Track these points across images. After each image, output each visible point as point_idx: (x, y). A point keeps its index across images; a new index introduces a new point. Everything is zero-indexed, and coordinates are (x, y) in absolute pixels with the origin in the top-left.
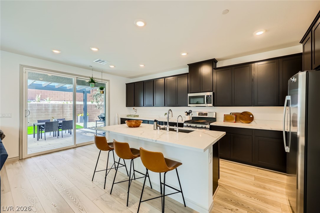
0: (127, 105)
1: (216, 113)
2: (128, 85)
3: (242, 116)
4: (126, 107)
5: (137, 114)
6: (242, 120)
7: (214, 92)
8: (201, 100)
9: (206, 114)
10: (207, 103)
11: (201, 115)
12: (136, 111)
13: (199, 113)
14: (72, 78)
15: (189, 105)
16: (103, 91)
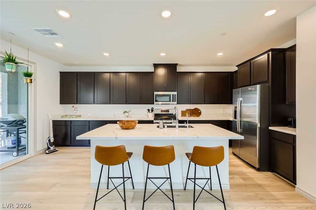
2: (63, 75)
3: (194, 111)
4: (61, 104)
5: (78, 114)
6: (195, 114)
7: (178, 92)
8: (167, 98)
9: (168, 111)
10: (173, 101)
11: (163, 112)
12: (76, 109)
13: (161, 110)
15: (154, 103)
16: (31, 80)
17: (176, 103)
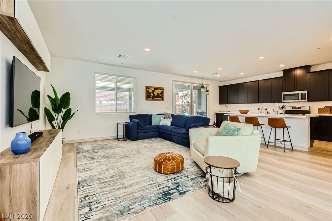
0: (220, 103)
1: (310, 107)
2: (221, 88)
4: (219, 104)
5: (228, 110)
7: (308, 90)
9: (300, 108)
10: (302, 99)
11: (295, 109)
12: (227, 107)
13: (293, 108)
14: (189, 85)
15: (283, 101)
16: (208, 93)
17: (306, 100)
